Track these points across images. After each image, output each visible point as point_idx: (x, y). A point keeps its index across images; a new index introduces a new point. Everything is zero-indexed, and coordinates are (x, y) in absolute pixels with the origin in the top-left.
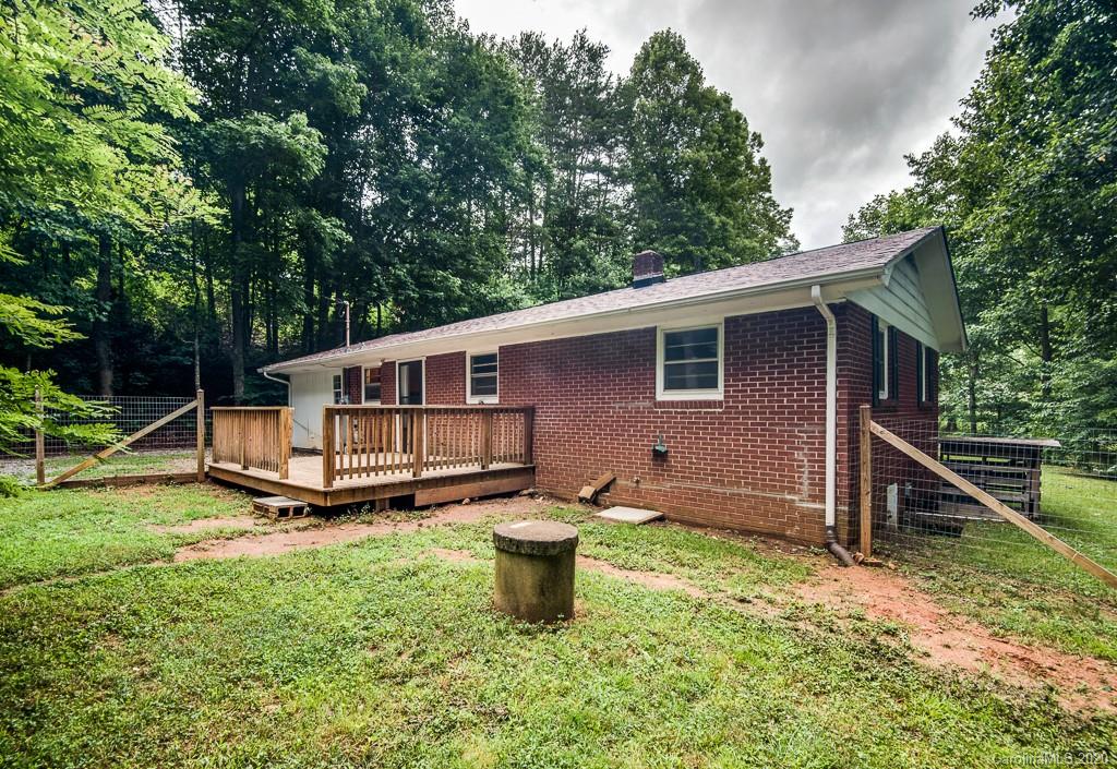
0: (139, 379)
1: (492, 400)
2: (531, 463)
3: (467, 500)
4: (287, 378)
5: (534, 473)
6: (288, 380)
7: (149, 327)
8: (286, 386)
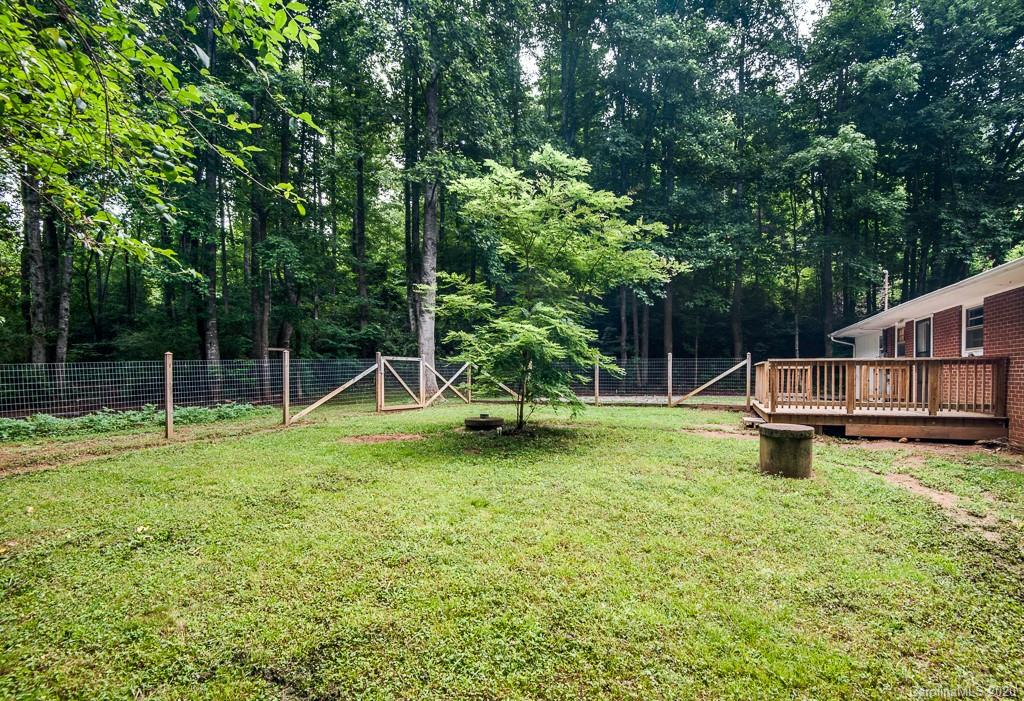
0: (761, 347)
1: (979, 352)
2: (1005, 415)
3: (905, 439)
4: (852, 340)
5: (1007, 426)
6: (854, 343)
7: (774, 309)
8: (852, 347)
